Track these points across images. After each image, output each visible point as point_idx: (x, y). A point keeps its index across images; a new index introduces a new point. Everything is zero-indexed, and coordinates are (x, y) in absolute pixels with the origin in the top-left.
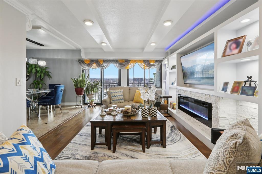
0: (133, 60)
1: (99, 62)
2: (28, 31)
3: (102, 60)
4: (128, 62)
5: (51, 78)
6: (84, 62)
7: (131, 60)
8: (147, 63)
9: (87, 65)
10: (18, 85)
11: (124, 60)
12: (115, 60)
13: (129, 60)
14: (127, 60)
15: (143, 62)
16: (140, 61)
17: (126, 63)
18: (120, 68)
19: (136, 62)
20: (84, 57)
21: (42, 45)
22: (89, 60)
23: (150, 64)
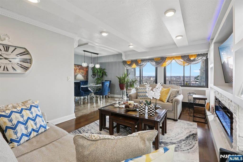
0: (169, 57)
1: (138, 62)
2: (75, 48)
3: (140, 60)
4: (163, 60)
5: (107, 76)
6: (126, 63)
7: (167, 57)
8: (187, 59)
9: (129, 65)
10: (69, 80)
11: (159, 57)
12: (151, 59)
13: (165, 57)
14: (163, 58)
15: (181, 58)
16: (177, 57)
17: (161, 61)
18: (156, 66)
19: (172, 59)
20: (124, 59)
21: (98, 54)
22: (130, 61)
23: (191, 60)
